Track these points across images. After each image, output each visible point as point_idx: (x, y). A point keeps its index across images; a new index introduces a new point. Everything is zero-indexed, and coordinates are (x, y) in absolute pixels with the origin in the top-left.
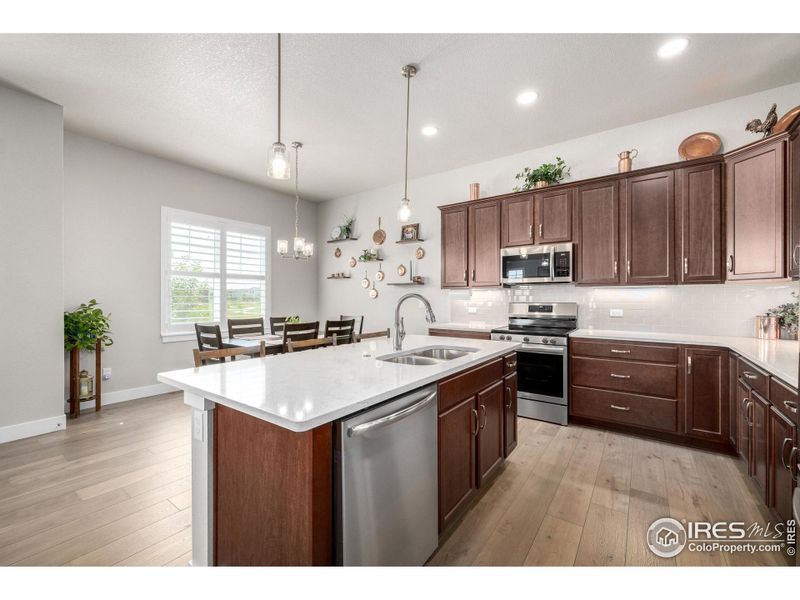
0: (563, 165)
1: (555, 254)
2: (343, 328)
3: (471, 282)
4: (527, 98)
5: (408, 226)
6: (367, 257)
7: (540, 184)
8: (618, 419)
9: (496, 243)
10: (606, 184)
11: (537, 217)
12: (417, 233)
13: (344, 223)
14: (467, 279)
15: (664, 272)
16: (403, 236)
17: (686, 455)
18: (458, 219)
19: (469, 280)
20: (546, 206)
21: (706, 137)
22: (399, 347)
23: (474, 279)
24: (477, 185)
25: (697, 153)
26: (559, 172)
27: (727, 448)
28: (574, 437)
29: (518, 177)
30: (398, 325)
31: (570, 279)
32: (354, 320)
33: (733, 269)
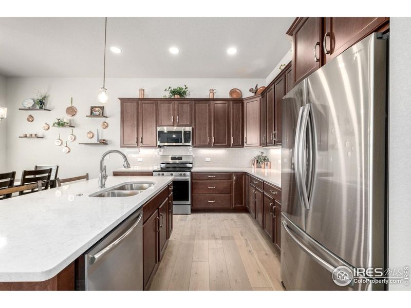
0: (187, 89)
1: (184, 131)
2: (37, 176)
3: (140, 144)
4: (174, 51)
5: (95, 107)
6: (60, 124)
7: (177, 96)
8: (211, 207)
9: (154, 123)
10: (205, 102)
11: (176, 112)
12: (103, 112)
13: (38, 97)
14: (137, 142)
15: (225, 143)
16: (92, 113)
17: (234, 216)
18: (131, 108)
19: (139, 143)
20: (180, 108)
21: (238, 91)
22: (103, 185)
23: (142, 142)
24: (143, 90)
25: (235, 96)
26: (185, 92)
27: (246, 210)
28: (195, 219)
29: (166, 90)
30: (102, 171)
31: (190, 144)
32: (51, 169)
33: (246, 143)
